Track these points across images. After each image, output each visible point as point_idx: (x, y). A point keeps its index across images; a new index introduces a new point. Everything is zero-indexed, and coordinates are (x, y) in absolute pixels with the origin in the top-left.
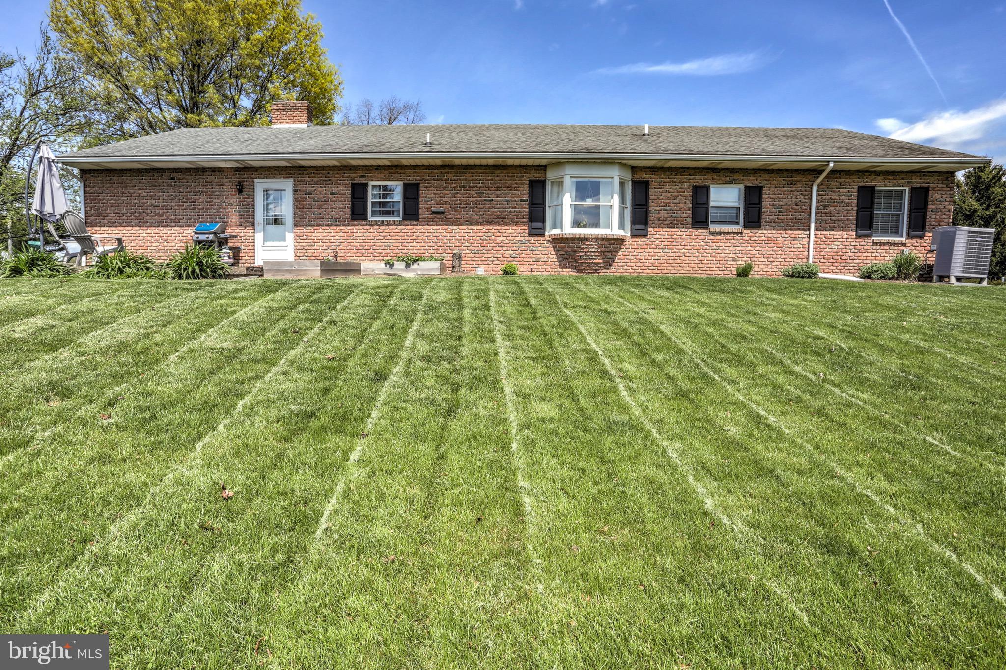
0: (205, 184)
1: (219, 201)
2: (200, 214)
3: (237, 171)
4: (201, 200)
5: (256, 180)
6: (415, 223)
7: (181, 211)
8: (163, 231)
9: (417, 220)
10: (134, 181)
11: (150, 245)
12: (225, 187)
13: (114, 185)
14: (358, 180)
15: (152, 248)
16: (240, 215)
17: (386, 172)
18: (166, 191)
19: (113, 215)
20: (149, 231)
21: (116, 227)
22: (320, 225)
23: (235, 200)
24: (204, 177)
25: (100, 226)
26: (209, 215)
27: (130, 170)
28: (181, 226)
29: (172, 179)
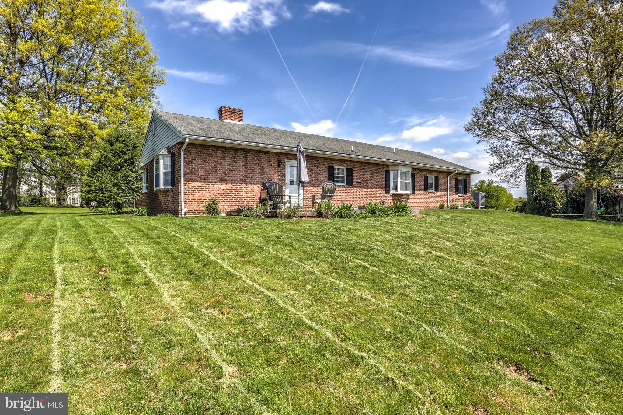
0: (260, 160)
1: (268, 170)
2: (257, 177)
3: (277, 154)
4: (258, 169)
5: (286, 160)
6: (351, 187)
7: (247, 174)
8: (236, 186)
9: (352, 185)
10: (218, 154)
11: (227, 194)
12: (271, 163)
13: (204, 155)
14: (330, 165)
15: (228, 196)
16: (279, 179)
17: (340, 162)
18: (238, 162)
19: (202, 174)
20: (226, 186)
21: (205, 182)
22: (316, 186)
23: (276, 170)
24: (260, 156)
25: (194, 181)
26: (263, 178)
27: (215, 146)
28: (247, 184)
29: (242, 155)
